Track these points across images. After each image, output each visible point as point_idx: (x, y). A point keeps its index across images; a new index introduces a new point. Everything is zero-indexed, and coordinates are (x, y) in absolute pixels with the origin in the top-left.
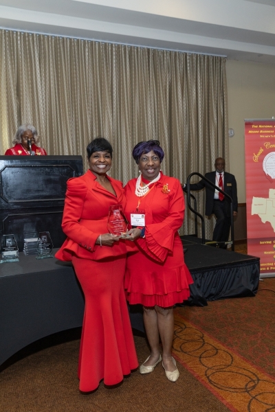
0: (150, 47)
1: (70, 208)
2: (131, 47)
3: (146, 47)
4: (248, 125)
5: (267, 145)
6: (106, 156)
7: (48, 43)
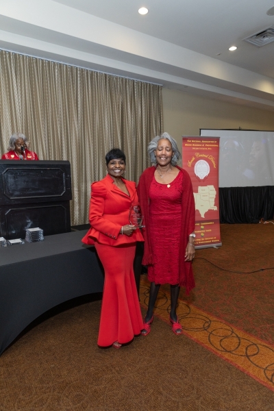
0: (107, 73)
1: (94, 205)
2: (92, 72)
3: (104, 73)
4: (185, 139)
5: (197, 154)
6: (120, 163)
7: (23, 61)
